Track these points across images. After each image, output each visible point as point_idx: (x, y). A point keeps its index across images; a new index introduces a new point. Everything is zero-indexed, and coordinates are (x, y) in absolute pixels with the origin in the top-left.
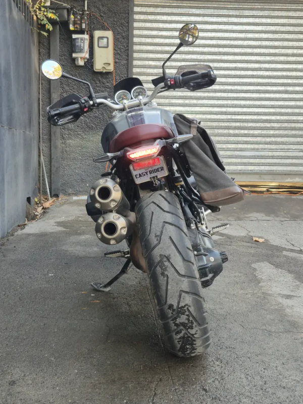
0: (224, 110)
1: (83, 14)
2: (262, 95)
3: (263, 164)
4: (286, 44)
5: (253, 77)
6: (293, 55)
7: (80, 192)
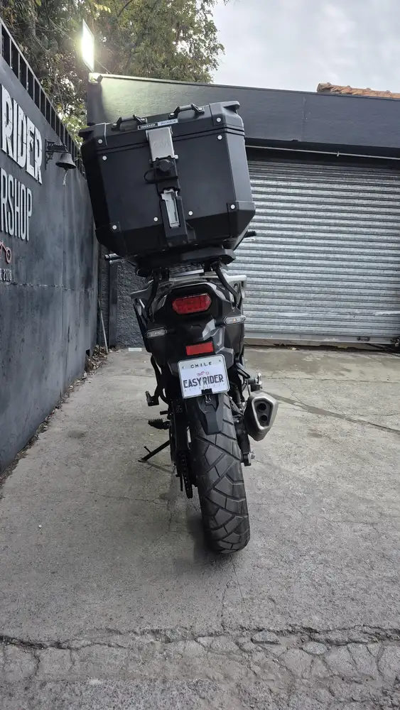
0: (269, 273)
2: (305, 261)
3: (304, 325)
4: (329, 214)
5: (297, 244)
6: (336, 225)
7: (135, 344)
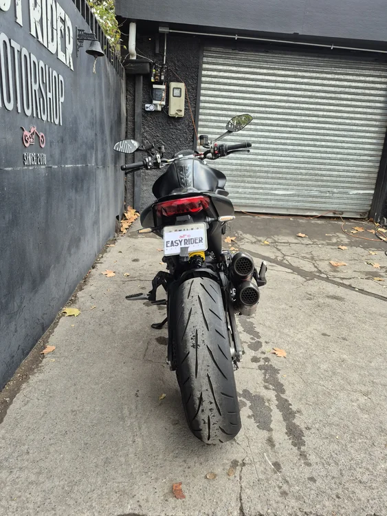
1: (162, 68)
3: (291, 201)
